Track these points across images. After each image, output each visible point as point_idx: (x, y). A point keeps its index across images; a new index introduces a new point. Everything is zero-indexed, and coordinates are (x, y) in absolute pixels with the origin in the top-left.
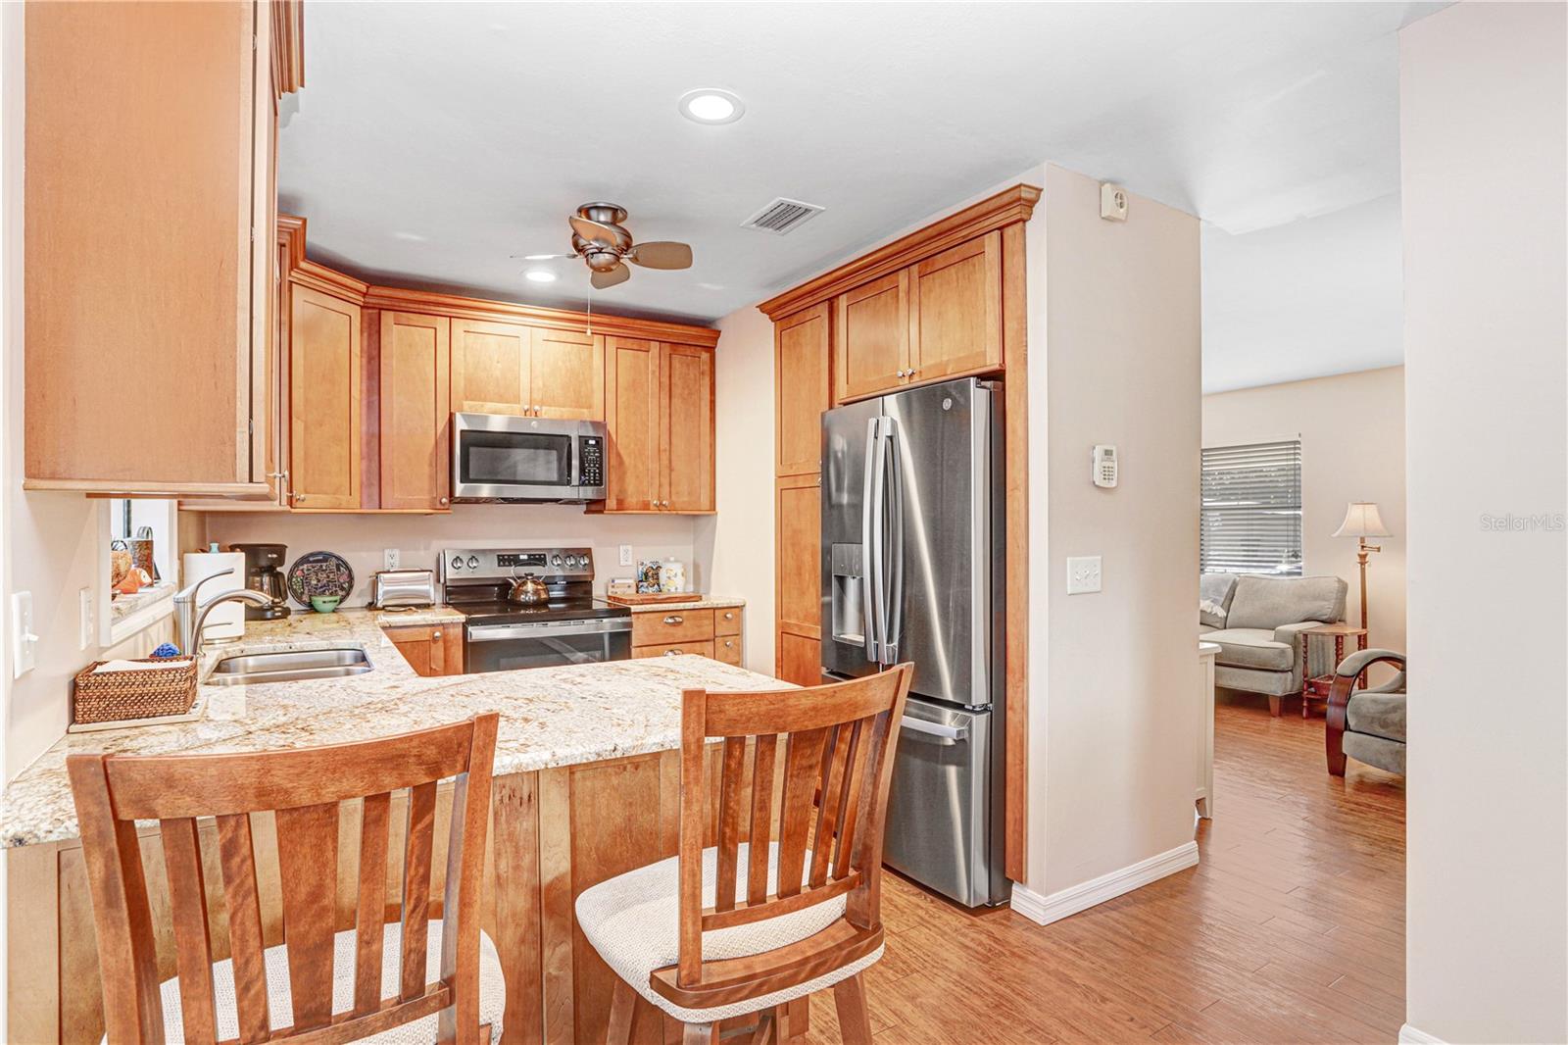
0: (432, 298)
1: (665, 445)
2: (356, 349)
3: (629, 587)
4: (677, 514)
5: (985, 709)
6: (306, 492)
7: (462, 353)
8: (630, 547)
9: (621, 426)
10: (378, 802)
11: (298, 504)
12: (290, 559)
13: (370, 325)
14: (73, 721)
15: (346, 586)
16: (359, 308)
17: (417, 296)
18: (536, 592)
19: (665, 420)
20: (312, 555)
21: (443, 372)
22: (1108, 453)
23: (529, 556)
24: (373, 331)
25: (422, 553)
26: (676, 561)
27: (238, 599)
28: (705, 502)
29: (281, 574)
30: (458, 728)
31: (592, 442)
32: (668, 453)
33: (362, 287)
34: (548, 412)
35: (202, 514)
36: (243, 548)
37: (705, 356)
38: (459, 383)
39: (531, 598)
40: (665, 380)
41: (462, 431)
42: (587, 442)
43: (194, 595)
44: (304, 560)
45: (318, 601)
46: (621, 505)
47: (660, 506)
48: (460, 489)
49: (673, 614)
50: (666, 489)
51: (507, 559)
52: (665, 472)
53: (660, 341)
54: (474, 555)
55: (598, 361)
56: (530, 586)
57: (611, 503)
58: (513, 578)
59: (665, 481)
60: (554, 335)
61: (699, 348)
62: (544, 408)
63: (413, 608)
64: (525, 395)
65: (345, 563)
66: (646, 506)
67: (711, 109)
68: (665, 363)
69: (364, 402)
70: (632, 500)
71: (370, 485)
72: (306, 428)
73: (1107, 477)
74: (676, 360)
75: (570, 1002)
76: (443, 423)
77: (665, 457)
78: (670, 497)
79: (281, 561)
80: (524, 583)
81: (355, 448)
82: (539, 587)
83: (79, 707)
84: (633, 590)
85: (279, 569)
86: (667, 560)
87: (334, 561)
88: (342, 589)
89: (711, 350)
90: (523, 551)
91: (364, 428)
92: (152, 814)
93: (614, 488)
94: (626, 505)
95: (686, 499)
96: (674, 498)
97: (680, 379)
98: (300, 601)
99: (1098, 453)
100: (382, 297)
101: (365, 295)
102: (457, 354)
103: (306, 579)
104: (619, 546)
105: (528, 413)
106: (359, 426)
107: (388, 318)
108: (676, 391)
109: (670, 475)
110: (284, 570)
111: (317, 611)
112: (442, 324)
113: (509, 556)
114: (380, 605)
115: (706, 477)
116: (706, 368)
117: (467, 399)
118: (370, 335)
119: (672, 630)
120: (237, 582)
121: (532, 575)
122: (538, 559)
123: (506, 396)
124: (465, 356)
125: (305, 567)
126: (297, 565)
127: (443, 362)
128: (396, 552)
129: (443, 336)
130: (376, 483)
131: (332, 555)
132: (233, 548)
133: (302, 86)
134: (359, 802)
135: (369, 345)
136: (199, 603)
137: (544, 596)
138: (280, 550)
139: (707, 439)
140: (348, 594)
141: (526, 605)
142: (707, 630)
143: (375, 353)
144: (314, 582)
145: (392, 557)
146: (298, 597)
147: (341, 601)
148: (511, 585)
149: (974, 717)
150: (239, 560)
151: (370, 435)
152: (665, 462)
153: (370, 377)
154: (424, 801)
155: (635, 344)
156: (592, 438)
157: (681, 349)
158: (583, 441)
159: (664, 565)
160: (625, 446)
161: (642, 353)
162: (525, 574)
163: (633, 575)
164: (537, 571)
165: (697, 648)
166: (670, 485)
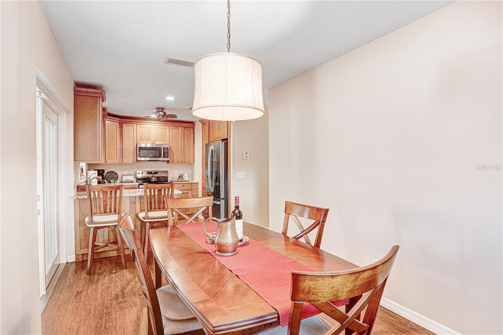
0: (133, 120)
1: (183, 149)
2: (118, 131)
3: (176, 178)
4: (186, 163)
5: (224, 199)
6: (108, 160)
8: (177, 171)
9: (173, 145)
10: (111, 192)
11: (107, 162)
12: (106, 172)
13: (120, 127)
14: (77, 191)
16: (118, 123)
17: (130, 120)
18: (155, 179)
20: (110, 172)
21: (135, 135)
22: (246, 153)
24: (121, 127)
25: (132, 171)
26: (187, 173)
27: (96, 178)
28: (192, 161)
29: (104, 175)
30: (119, 186)
33: (119, 119)
34: (157, 143)
35: (89, 164)
36: (97, 170)
37: (192, 129)
38: (138, 138)
40: (183, 135)
41: (139, 147)
42: (165, 149)
43: (90, 177)
44: (108, 173)
45: (111, 181)
46: (173, 162)
47: (182, 162)
48: (139, 159)
49: (183, 184)
50: (183, 158)
51: (149, 173)
52: (183, 154)
53: (182, 127)
54: (142, 172)
55: (168, 132)
56: (154, 178)
57: (171, 161)
58: (150, 177)
59: (183, 156)
60: (158, 127)
62: (156, 142)
63: (130, 182)
64: (152, 139)
65: (116, 173)
66: (178, 162)
68: (183, 131)
69: (120, 142)
70: (175, 161)
71: (121, 158)
72: (108, 147)
73: (246, 157)
74: (185, 131)
75: (140, 230)
76: (135, 145)
77: (183, 151)
79: (104, 173)
80: (152, 178)
81: (118, 151)
83: (78, 190)
84: (177, 180)
85: (103, 174)
86: (185, 173)
87: (114, 173)
88: (116, 178)
89: (193, 128)
90: (153, 171)
91: (120, 147)
92: (92, 191)
93: (171, 158)
94: (174, 161)
95: (188, 160)
96: (185, 160)
97: (186, 135)
98: (108, 181)
99: (244, 153)
100: (123, 121)
101: (119, 121)
102: (138, 132)
103: (109, 176)
104: (174, 170)
105: (153, 143)
106: (119, 146)
107: (124, 125)
108: (186, 137)
110: (104, 174)
111: (111, 183)
112: (135, 125)
114: (123, 182)
115: (192, 155)
116: (192, 132)
117: (140, 140)
118: (121, 128)
119: (182, 187)
120: (96, 175)
122: (156, 173)
123: (148, 139)
124: (140, 132)
125: (108, 174)
126: (107, 174)
127: (135, 133)
128: (127, 171)
129: (135, 128)
130: (122, 157)
131: (114, 172)
132: (95, 170)
133: (106, 100)
134: (109, 191)
135: (120, 131)
136: (91, 178)
137: (156, 180)
138: (104, 171)
139: (192, 147)
140: (117, 180)
141: (153, 182)
142: (190, 188)
143: (122, 132)
144: (110, 177)
145: (126, 172)
146: (107, 180)
147: (116, 181)
149: (221, 200)
150: (96, 172)
151: (121, 148)
152: (183, 152)
153: (121, 137)
154: (116, 192)
155: (176, 128)
156: (166, 148)
157: (186, 128)
158: (164, 148)
159: (184, 174)
160: (174, 149)
161: (178, 130)
162: (153, 176)
163: (177, 176)
164: (156, 175)
165: (188, 191)
166: (184, 157)
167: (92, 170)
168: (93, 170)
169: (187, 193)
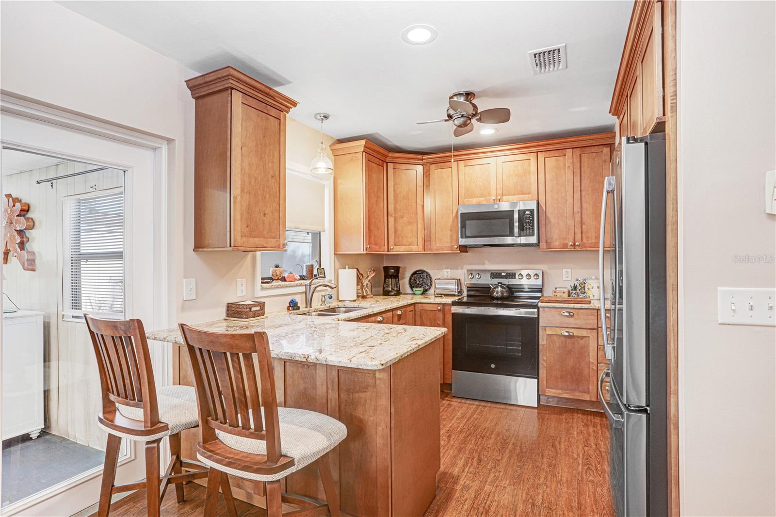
1: (577, 209)
2: (420, 183)
3: (564, 293)
4: (586, 250)
7: (463, 176)
8: (569, 270)
9: (548, 200)
11: (391, 250)
13: (426, 172)
15: (429, 284)
16: (422, 166)
17: (442, 155)
18: (502, 292)
19: (577, 196)
20: (418, 271)
21: (455, 187)
23: (507, 273)
24: (428, 174)
27: (325, 286)
31: (528, 212)
32: (580, 215)
34: (506, 200)
37: (607, 150)
38: (463, 191)
39: (499, 294)
41: (462, 214)
42: (525, 213)
44: (415, 273)
46: (549, 246)
47: (575, 246)
49: (568, 310)
50: (578, 236)
51: (496, 275)
52: (578, 226)
53: (573, 148)
54: (479, 272)
55: (533, 168)
56: (499, 289)
58: (491, 284)
59: (578, 231)
61: (600, 146)
62: (504, 197)
63: (443, 296)
64: (494, 193)
65: (429, 275)
66: (565, 246)
67: (419, 35)
68: (577, 160)
70: (556, 243)
71: (428, 241)
72: (395, 219)
74: (585, 158)
76: (454, 210)
77: (578, 216)
78: (582, 240)
80: (497, 287)
81: (420, 226)
82: (504, 290)
84: (566, 295)
86: (591, 279)
87: (425, 274)
88: (428, 286)
89: (610, 146)
93: (543, 237)
95: (593, 241)
96: (584, 240)
97: (588, 167)
100: (429, 160)
101: (423, 160)
102: (461, 178)
103: (415, 281)
104: (563, 269)
105: (495, 201)
107: (433, 167)
109: (581, 227)
112: (454, 165)
113: (496, 273)
114: (435, 293)
116: (608, 157)
117: (466, 198)
118: (426, 177)
119: (566, 319)
121: (501, 283)
123: (484, 194)
124: (465, 178)
125: (415, 276)
126: (412, 275)
127: (454, 182)
129: (455, 171)
131: (424, 271)
135: (426, 181)
136: (312, 286)
138: (396, 268)
140: (430, 288)
141: (497, 299)
142: (594, 322)
143: (428, 183)
144: (418, 282)
145: (447, 272)
148: (491, 288)
152: (578, 219)
155: (557, 153)
156: (528, 210)
157: (588, 149)
158: (522, 213)
159: (588, 282)
160: (551, 213)
161: (561, 158)
162: (499, 283)
163: (569, 286)
164: (506, 281)
165: (584, 333)
166: (582, 233)
167: (347, 266)
168: (349, 268)
169: (583, 337)
